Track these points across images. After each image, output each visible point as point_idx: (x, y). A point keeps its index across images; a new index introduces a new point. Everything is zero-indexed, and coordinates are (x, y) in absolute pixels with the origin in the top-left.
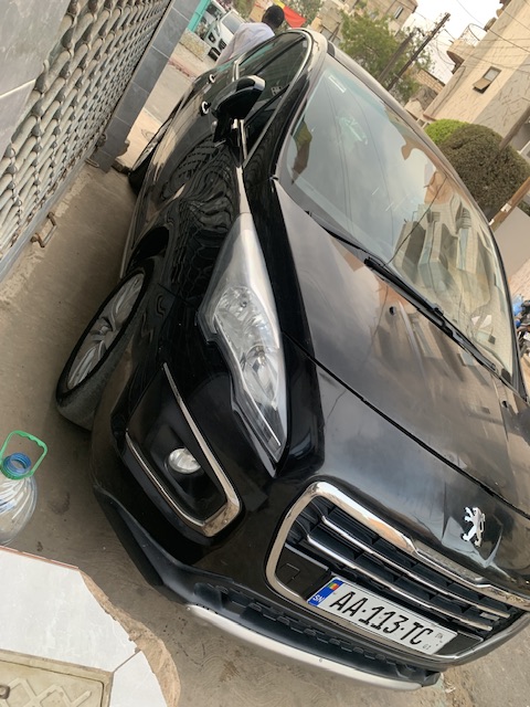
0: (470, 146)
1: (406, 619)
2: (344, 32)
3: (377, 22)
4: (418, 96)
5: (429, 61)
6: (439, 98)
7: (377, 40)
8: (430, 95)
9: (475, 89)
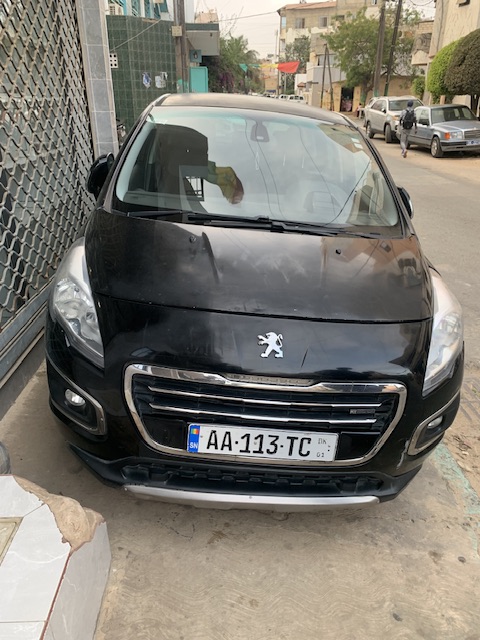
0: (472, 53)
1: (277, 438)
2: (333, 48)
3: (354, 20)
4: (417, 47)
5: (417, 14)
6: (435, 36)
7: (362, 34)
8: (426, 38)
9: (461, 5)
